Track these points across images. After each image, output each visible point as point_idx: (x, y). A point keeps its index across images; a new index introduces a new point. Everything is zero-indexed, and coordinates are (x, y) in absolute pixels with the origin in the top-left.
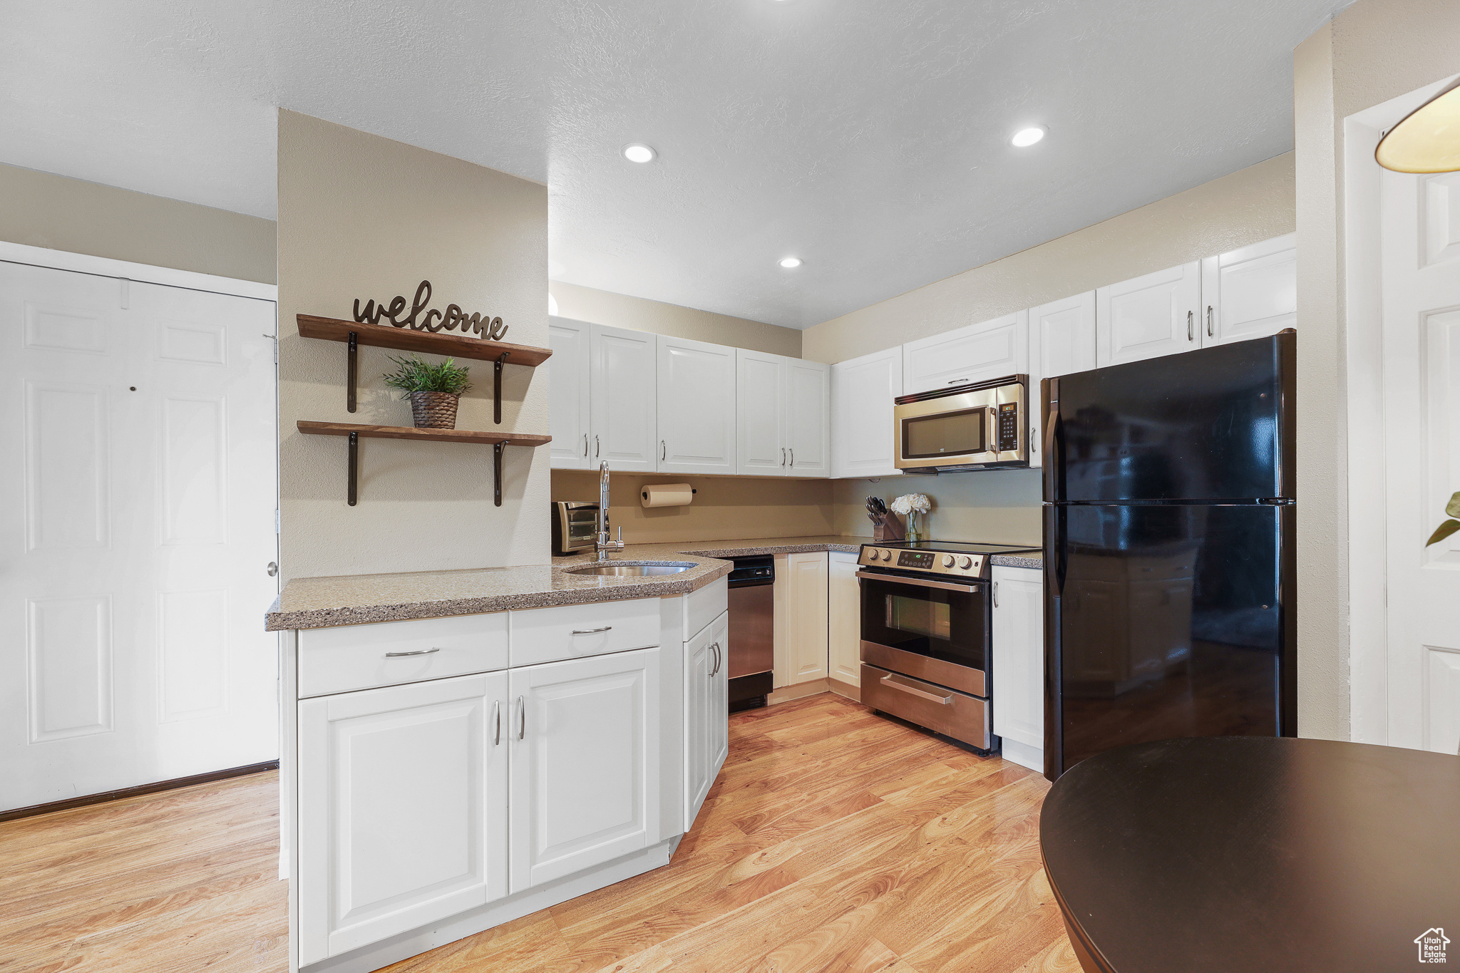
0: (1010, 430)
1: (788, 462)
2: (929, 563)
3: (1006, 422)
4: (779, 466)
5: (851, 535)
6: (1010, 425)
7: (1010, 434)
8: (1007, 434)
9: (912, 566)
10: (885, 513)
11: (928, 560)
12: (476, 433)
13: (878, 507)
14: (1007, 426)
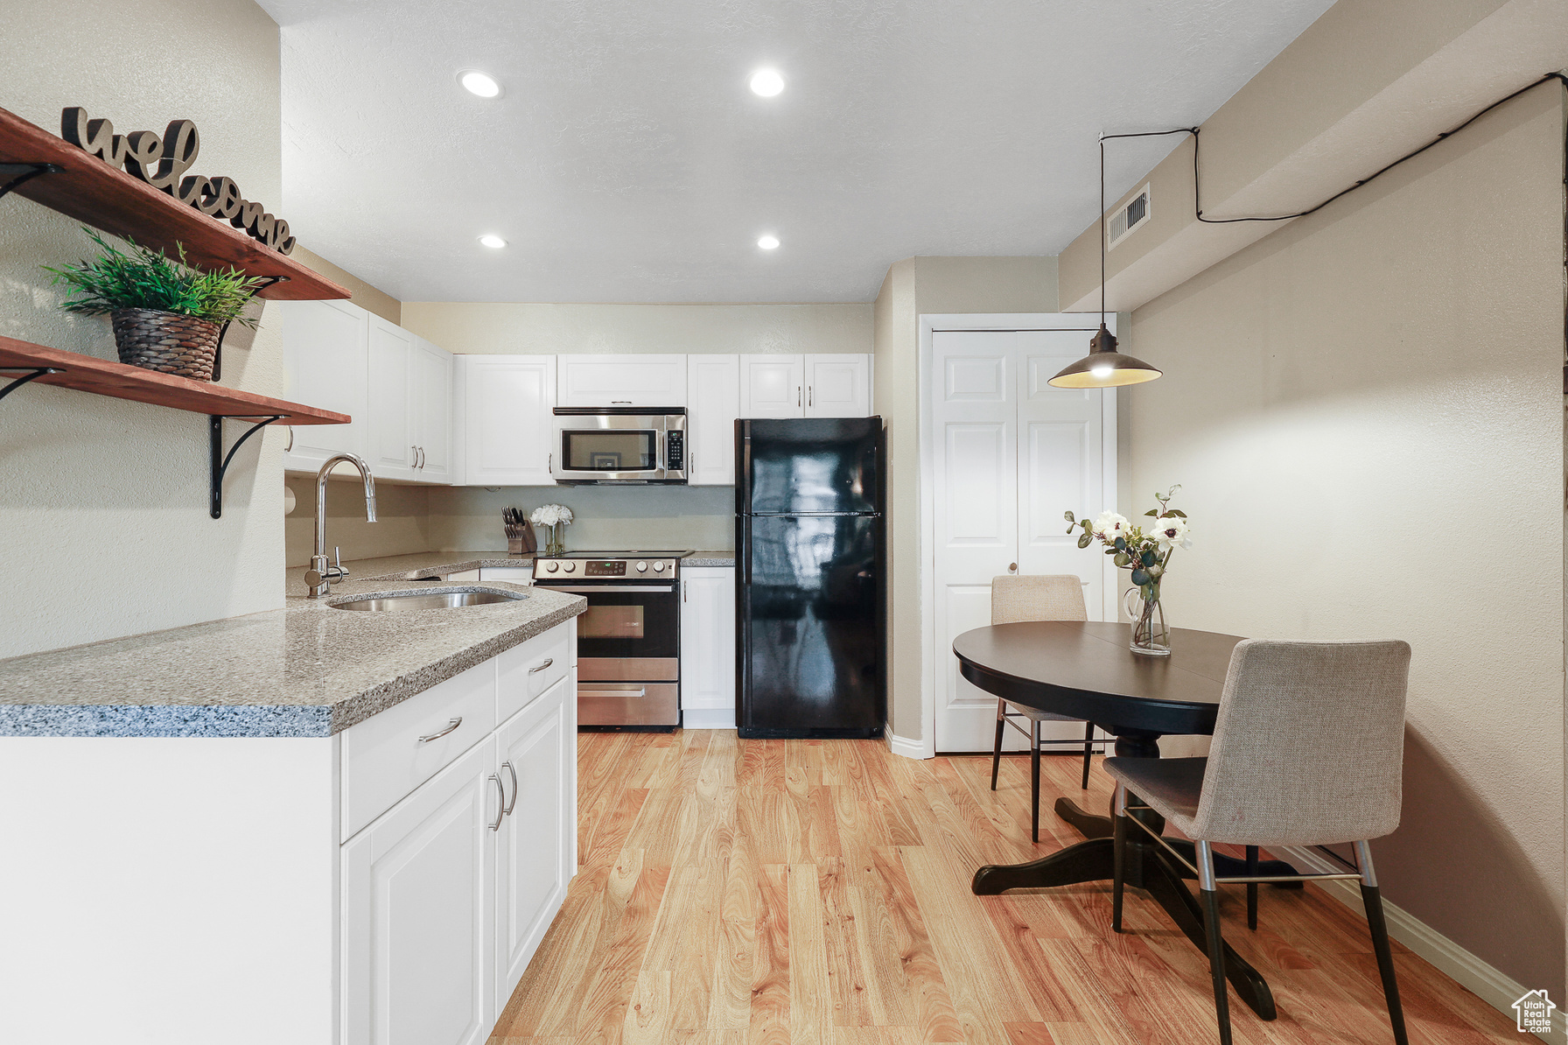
0: (677, 453)
1: (419, 464)
2: (621, 571)
3: (674, 446)
4: (409, 468)
5: (456, 550)
6: (677, 449)
7: (677, 456)
8: (674, 456)
9: (603, 575)
10: (524, 525)
11: (619, 568)
12: (269, 400)
13: (516, 519)
14: (674, 449)
